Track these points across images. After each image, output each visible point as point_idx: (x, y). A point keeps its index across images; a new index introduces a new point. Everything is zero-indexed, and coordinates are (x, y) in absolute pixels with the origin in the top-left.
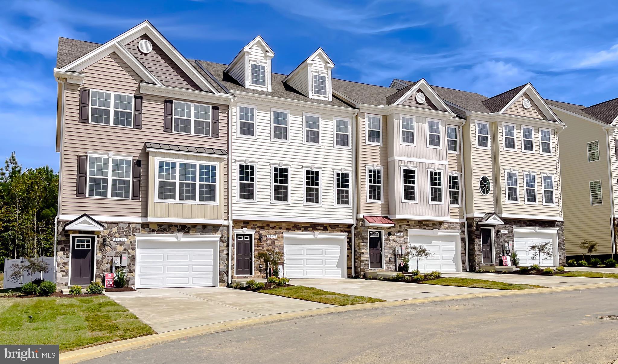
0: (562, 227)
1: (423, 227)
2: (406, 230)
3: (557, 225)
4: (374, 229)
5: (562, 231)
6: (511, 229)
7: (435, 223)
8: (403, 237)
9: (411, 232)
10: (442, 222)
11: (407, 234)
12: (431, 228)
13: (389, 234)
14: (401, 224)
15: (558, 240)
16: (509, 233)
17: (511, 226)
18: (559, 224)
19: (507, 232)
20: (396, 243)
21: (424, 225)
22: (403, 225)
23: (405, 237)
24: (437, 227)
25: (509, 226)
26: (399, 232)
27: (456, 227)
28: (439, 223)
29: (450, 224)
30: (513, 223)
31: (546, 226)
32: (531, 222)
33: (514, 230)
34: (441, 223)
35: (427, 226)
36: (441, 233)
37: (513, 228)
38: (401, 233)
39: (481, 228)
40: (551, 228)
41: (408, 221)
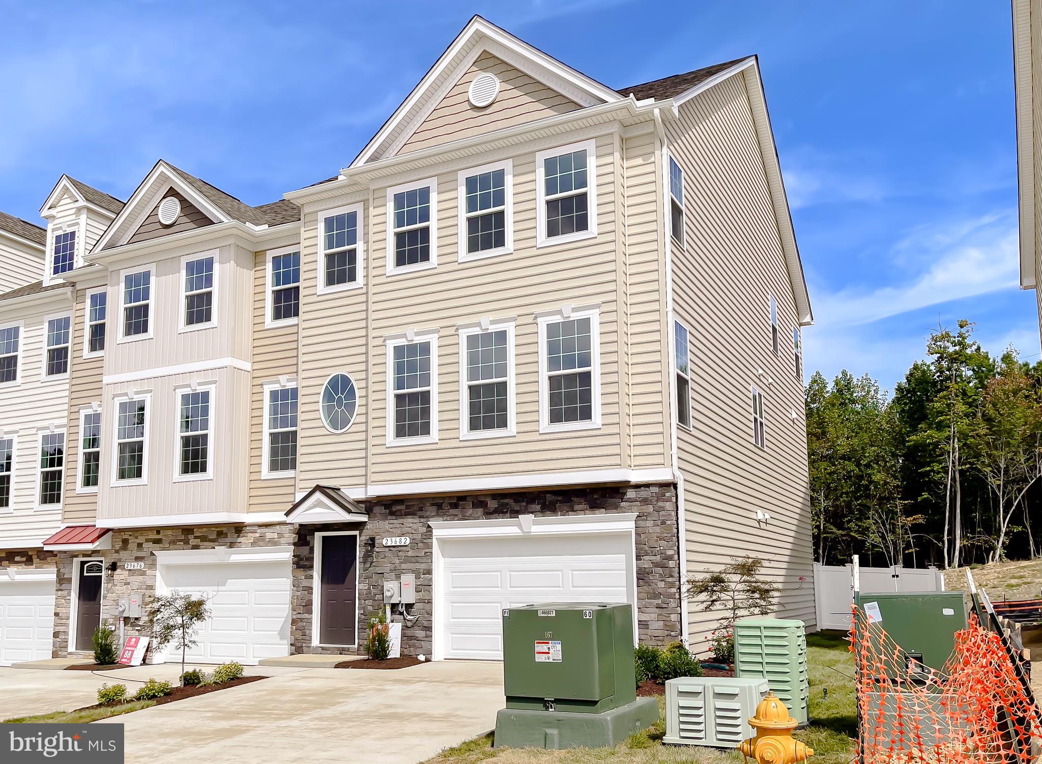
0: (660, 504)
1: (192, 542)
2: (152, 554)
3: (630, 500)
4: (85, 555)
5: (663, 523)
6: (424, 529)
7: (224, 530)
8: (143, 573)
9: (164, 557)
10: (242, 525)
11: (153, 565)
12: (212, 544)
13: (113, 567)
14: (141, 539)
15: (638, 558)
16: (414, 542)
17: (422, 520)
18: (644, 493)
19: (405, 540)
20: (127, 589)
21: (196, 537)
22: (147, 541)
23: (149, 572)
24: (229, 540)
25: (417, 520)
26: (138, 559)
27: (281, 535)
28: (236, 528)
29: (264, 530)
30: (431, 510)
31: (576, 507)
32: (506, 501)
33: (436, 533)
34: (239, 528)
35: (204, 539)
36: (237, 556)
37: (429, 527)
38: (139, 563)
39: (318, 536)
40: (600, 514)
41: (158, 530)
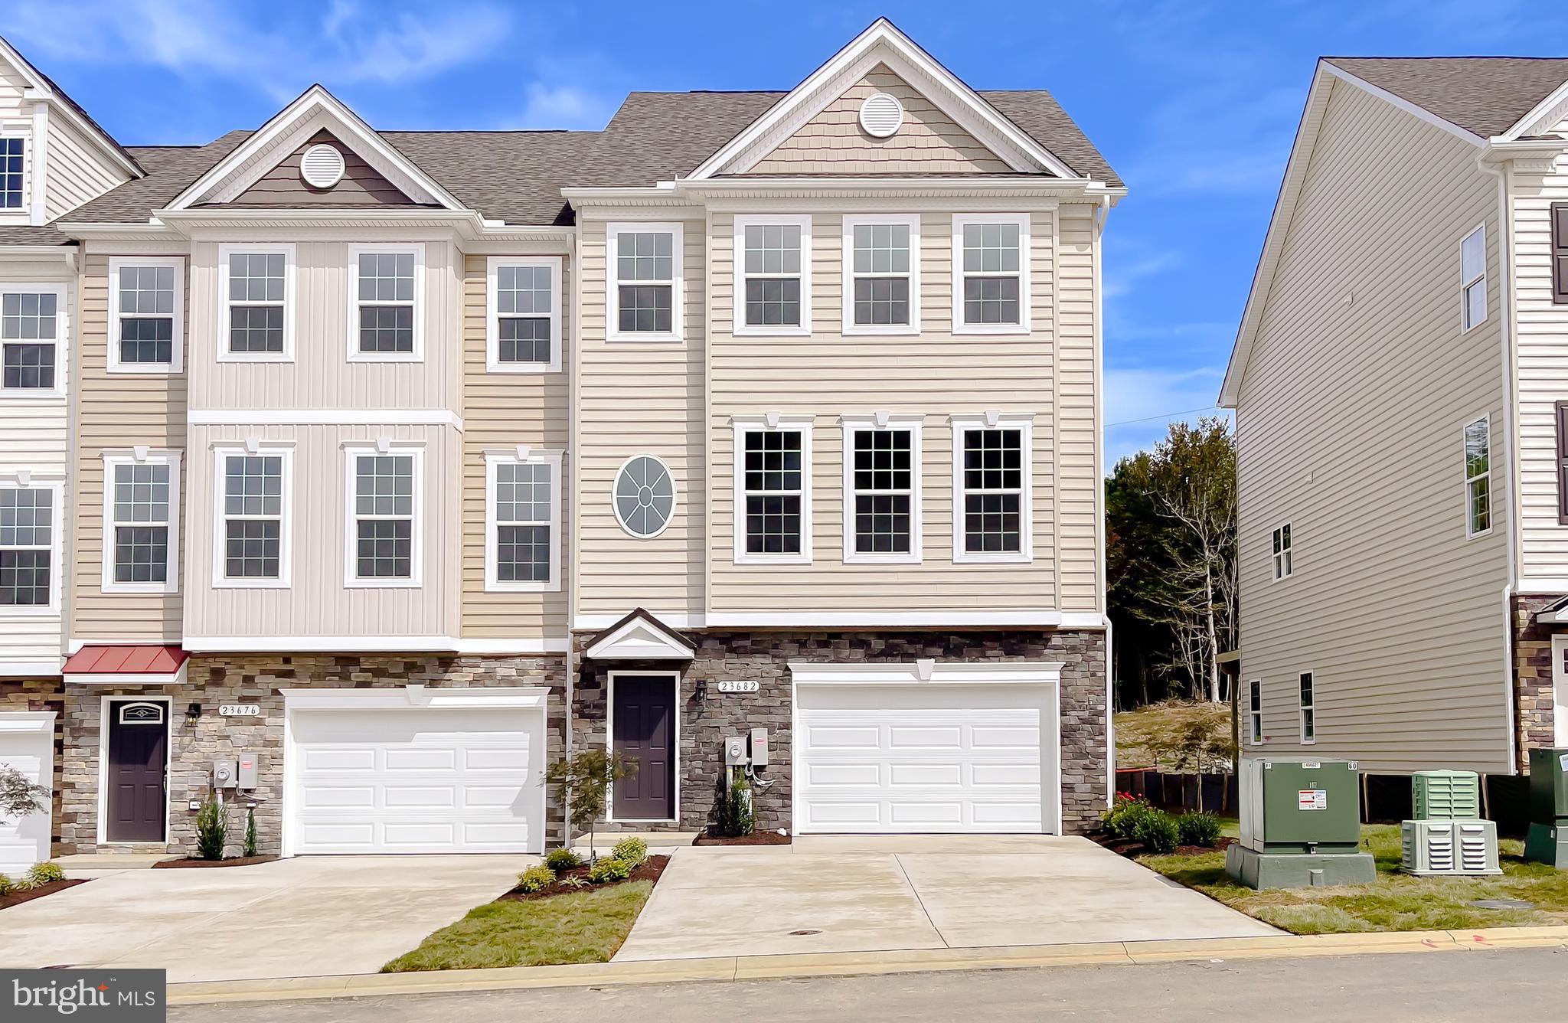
0: (1090, 653)
1: (356, 677)
2: (276, 692)
3: (1056, 648)
4: (127, 692)
5: (1093, 674)
6: (780, 673)
7: (420, 661)
8: (258, 722)
9: (295, 698)
10: (453, 655)
11: (278, 710)
12: (397, 681)
13: (195, 710)
14: (249, 670)
15: (1063, 713)
16: (765, 690)
17: (777, 661)
18: (1072, 640)
19: (753, 686)
20: (223, 745)
21: (363, 670)
22: (263, 672)
23: (268, 721)
24: (429, 675)
25: (768, 660)
26: (243, 700)
27: (522, 672)
28: (439, 658)
29: (493, 664)
30: (792, 649)
31: (989, 653)
32: (896, 641)
33: (797, 677)
34: (447, 660)
35: (379, 673)
36: (440, 700)
37: (787, 669)
38: (251, 707)
39: (611, 674)
40: (1019, 662)
41: (287, 657)
